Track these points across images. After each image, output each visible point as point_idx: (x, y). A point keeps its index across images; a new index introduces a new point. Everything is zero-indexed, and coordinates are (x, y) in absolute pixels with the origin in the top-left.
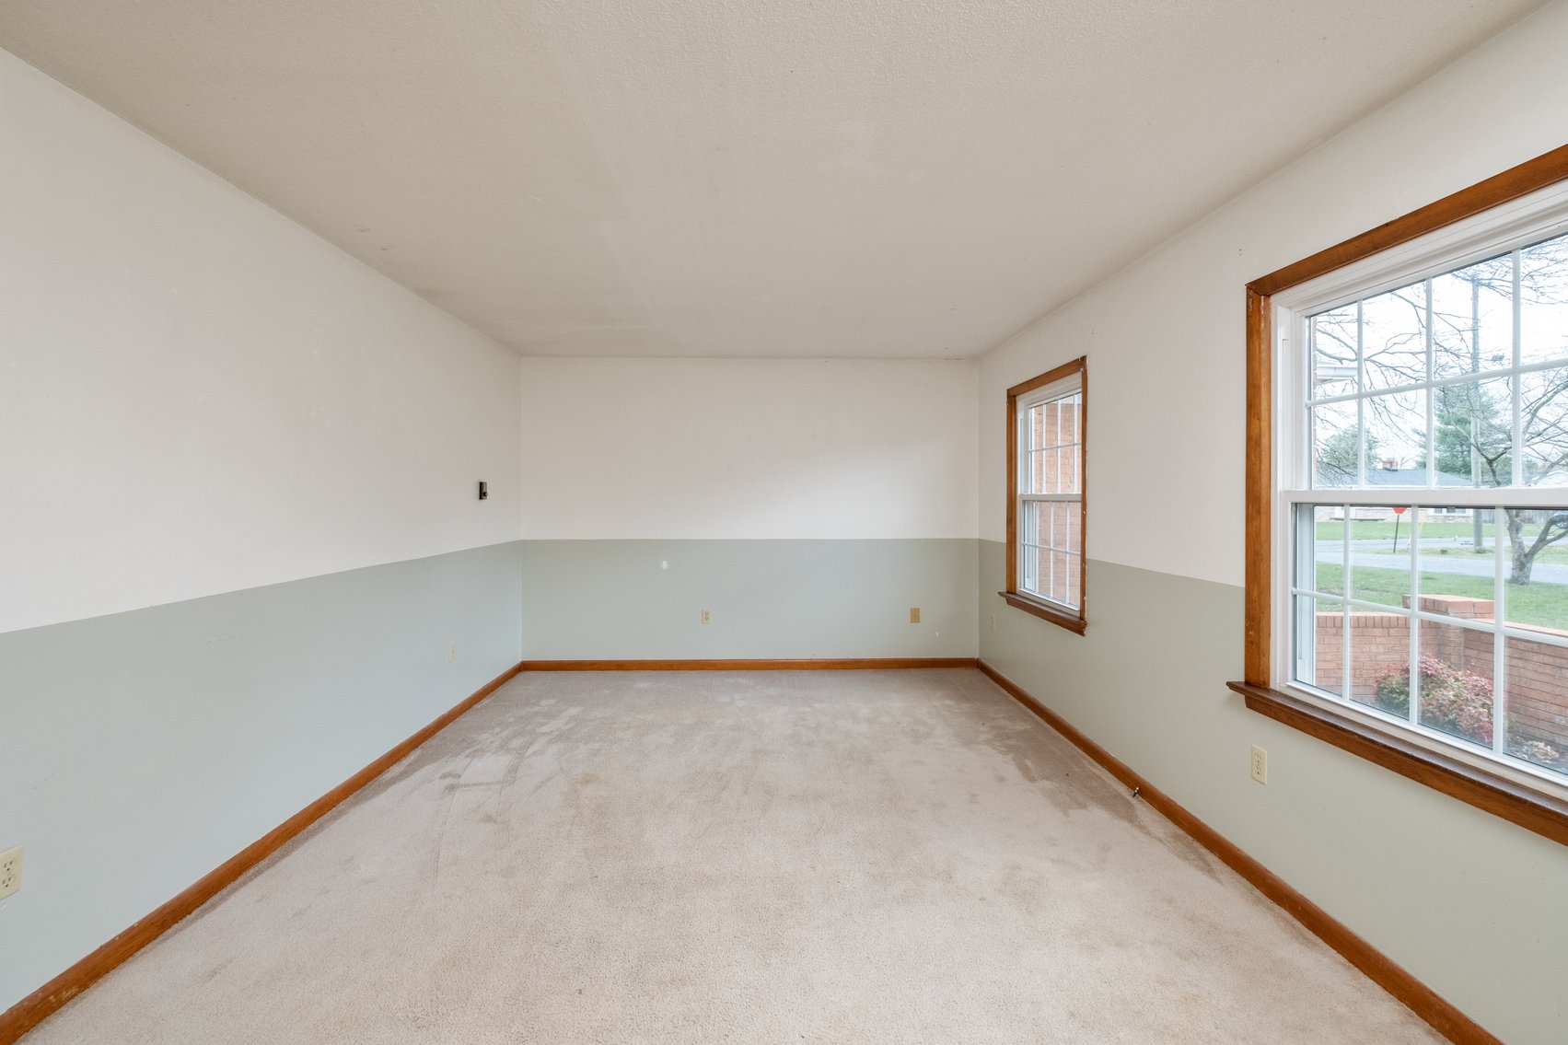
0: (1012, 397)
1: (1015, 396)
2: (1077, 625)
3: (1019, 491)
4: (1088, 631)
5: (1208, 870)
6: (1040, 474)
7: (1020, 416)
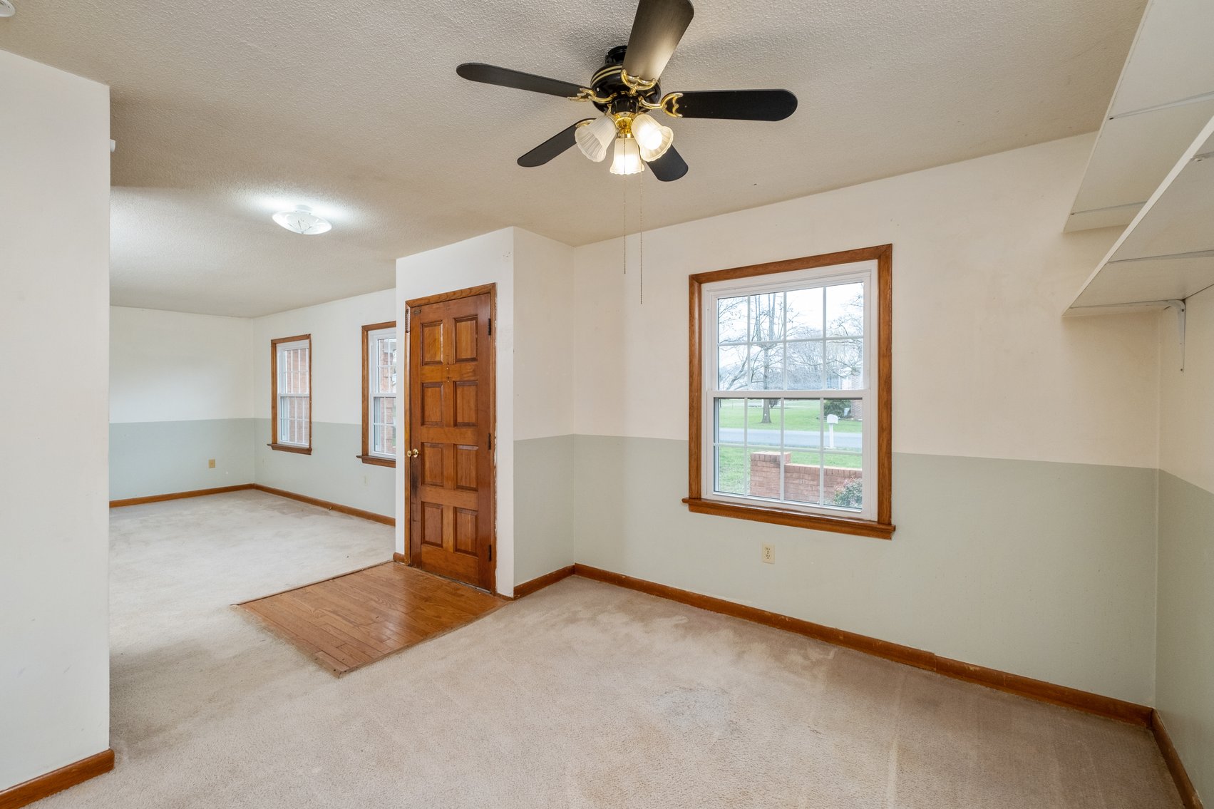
0: (274, 344)
1: (275, 344)
2: (308, 451)
3: (278, 392)
4: (312, 452)
5: (351, 518)
6: (289, 383)
7: (278, 355)
